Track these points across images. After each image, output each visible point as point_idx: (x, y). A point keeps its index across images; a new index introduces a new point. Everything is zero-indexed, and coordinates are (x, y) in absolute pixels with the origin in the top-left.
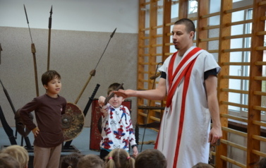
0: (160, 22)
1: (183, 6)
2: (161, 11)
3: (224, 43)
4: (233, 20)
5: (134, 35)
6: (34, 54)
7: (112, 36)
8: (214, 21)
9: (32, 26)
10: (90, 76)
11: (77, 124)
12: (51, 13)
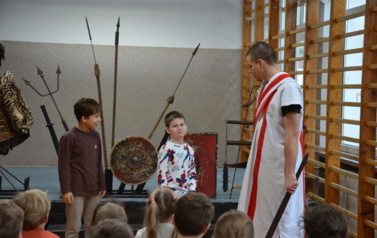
1: (291, 14)
2: (267, 20)
3: (333, 60)
5: (238, 51)
6: (98, 77)
7: (194, 54)
9: (96, 42)
10: (167, 103)
11: (150, 163)
12: (118, 26)
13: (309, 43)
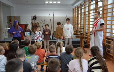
0: (77, 14)
1: (81, 11)
2: (77, 12)
3: (89, 17)
4: (91, 15)
5: (72, 17)
6: (51, 21)
8: (87, 13)
10: (62, 25)
13: (84, 15)
